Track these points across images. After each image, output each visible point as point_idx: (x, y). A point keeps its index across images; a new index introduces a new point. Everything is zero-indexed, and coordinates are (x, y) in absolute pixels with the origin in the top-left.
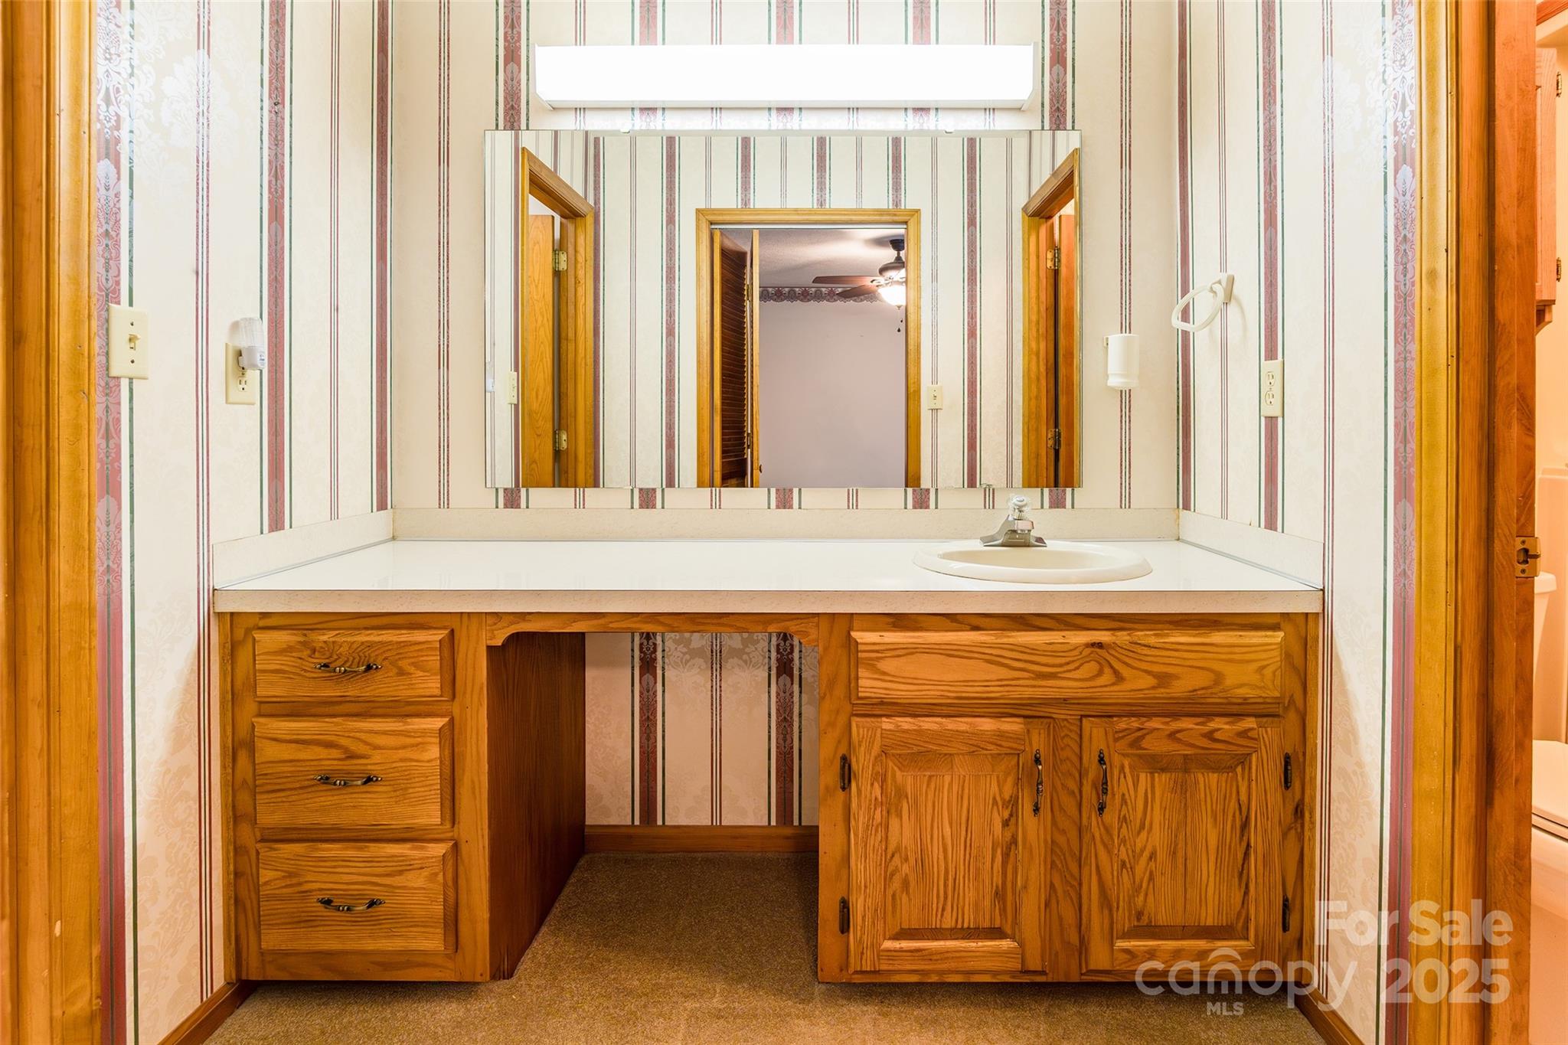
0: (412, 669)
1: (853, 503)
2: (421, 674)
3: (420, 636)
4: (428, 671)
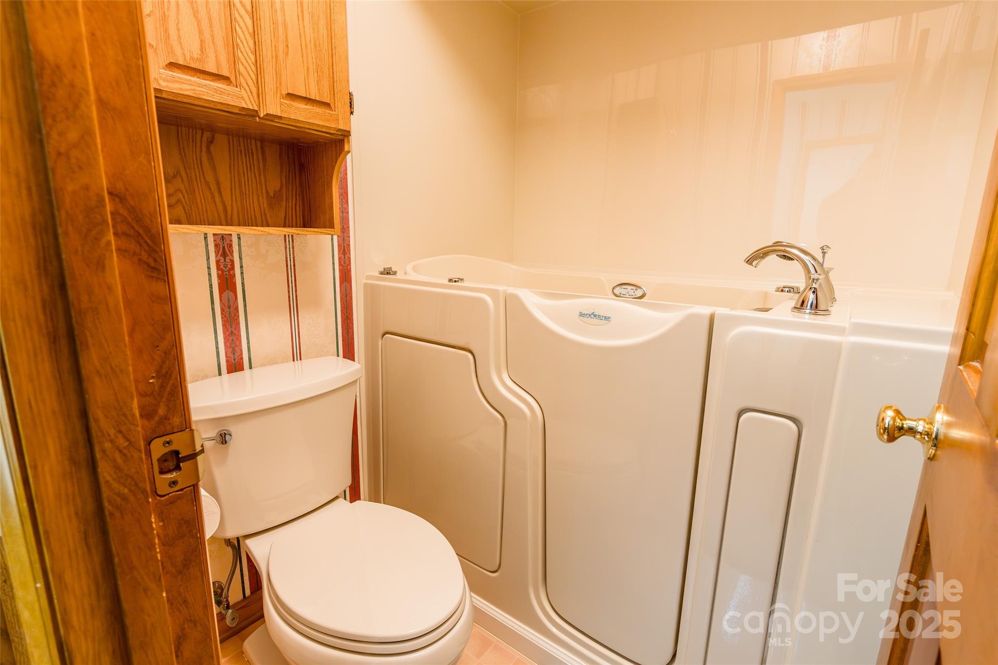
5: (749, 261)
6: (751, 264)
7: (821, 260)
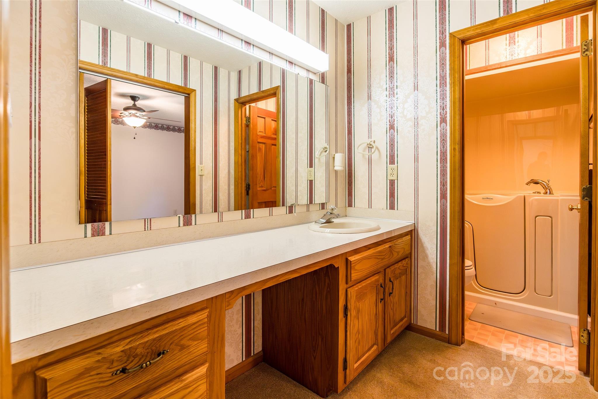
0: (190, 343)
1: (271, 214)
2: (196, 342)
3: (192, 319)
4: (200, 339)
5: (527, 184)
6: (528, 185)
7: (548, 183)
